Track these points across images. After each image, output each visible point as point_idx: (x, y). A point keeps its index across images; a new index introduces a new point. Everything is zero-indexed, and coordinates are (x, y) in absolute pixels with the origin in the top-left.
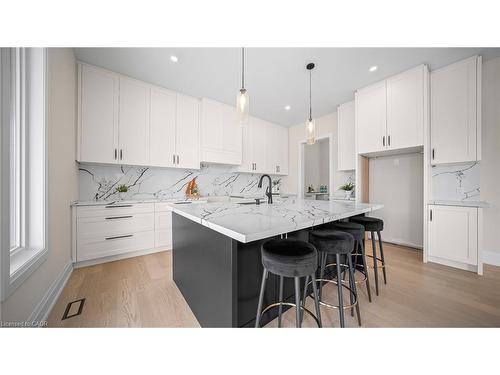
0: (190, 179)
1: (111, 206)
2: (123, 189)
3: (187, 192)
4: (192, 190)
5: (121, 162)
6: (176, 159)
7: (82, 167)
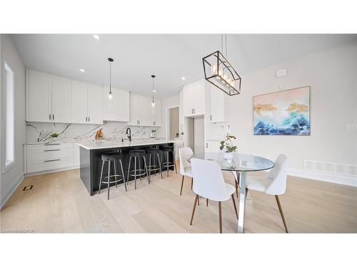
0: (98, 129)
1: (47, 144)
2: (55, 136)
3: (96, 137)
4: (99, 135)
5: (53, 121)
6: (88, 119)
7: (28, 124)
